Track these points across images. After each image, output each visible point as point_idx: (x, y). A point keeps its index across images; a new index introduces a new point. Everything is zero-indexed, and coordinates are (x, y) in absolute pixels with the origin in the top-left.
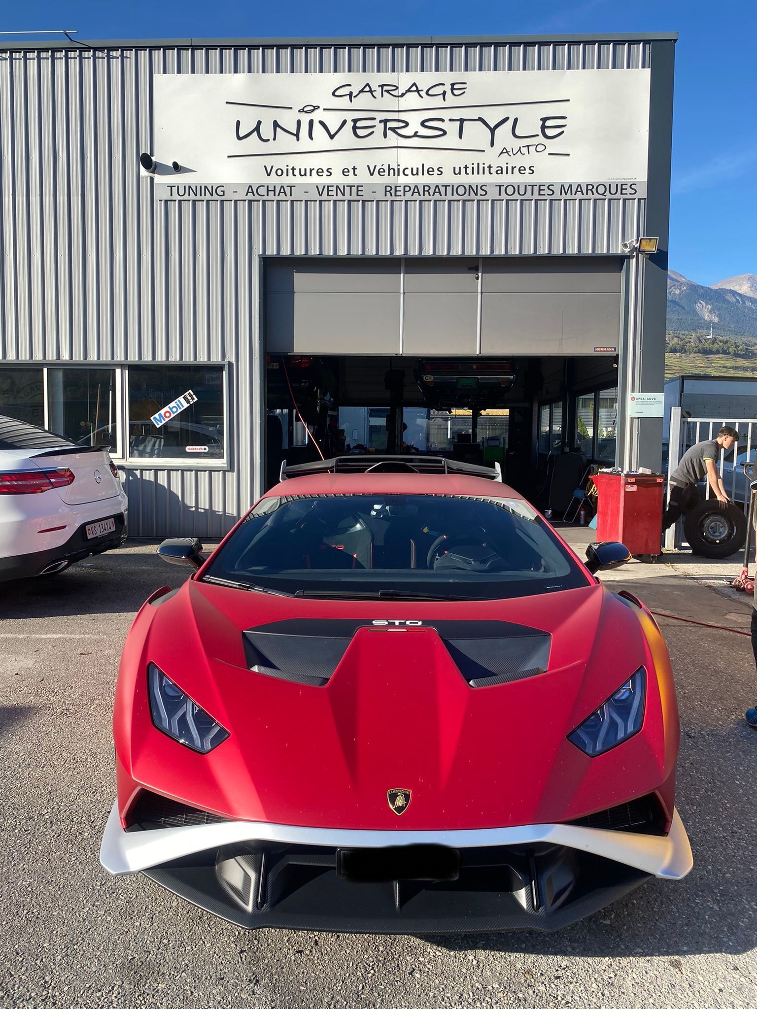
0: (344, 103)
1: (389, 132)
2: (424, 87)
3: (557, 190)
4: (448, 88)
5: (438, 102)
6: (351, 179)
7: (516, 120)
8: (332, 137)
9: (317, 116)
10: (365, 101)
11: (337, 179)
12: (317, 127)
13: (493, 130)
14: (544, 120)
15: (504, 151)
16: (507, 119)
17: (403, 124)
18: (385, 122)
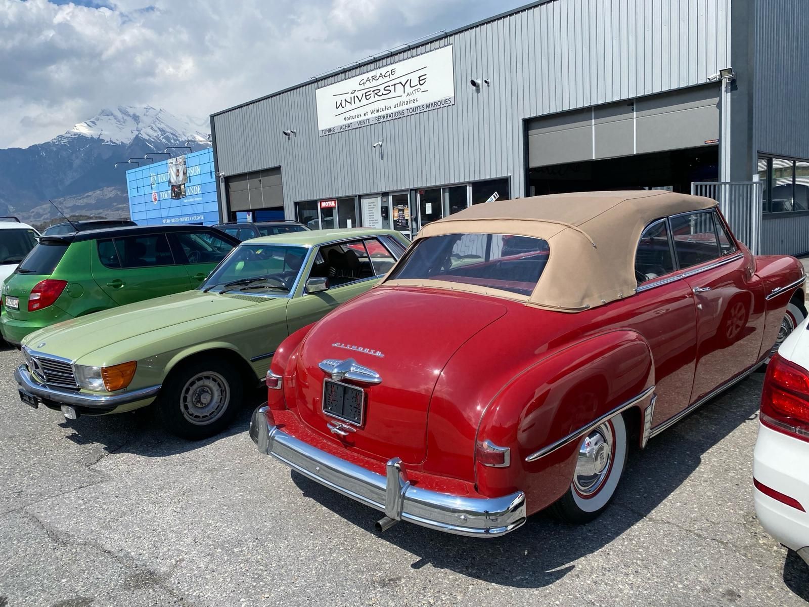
0: (362, 87)
1: (375, 95)
2: (383, 74)
3: (425, 106)
4: (390, 72)
5: (387, 79)
6: (367, 117)
7: (411, 80)
8: (360, 101)
9: (355, 94)
10: (368, 85)
11: (363, 118)
12: (356, 98)
13: (404, 86)
14: (419, 77)
15: (408, 94)
16: (408, 80)
17: (379, 91)
18: (374, 91)
